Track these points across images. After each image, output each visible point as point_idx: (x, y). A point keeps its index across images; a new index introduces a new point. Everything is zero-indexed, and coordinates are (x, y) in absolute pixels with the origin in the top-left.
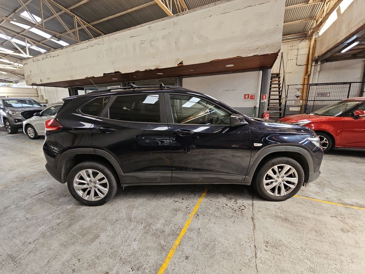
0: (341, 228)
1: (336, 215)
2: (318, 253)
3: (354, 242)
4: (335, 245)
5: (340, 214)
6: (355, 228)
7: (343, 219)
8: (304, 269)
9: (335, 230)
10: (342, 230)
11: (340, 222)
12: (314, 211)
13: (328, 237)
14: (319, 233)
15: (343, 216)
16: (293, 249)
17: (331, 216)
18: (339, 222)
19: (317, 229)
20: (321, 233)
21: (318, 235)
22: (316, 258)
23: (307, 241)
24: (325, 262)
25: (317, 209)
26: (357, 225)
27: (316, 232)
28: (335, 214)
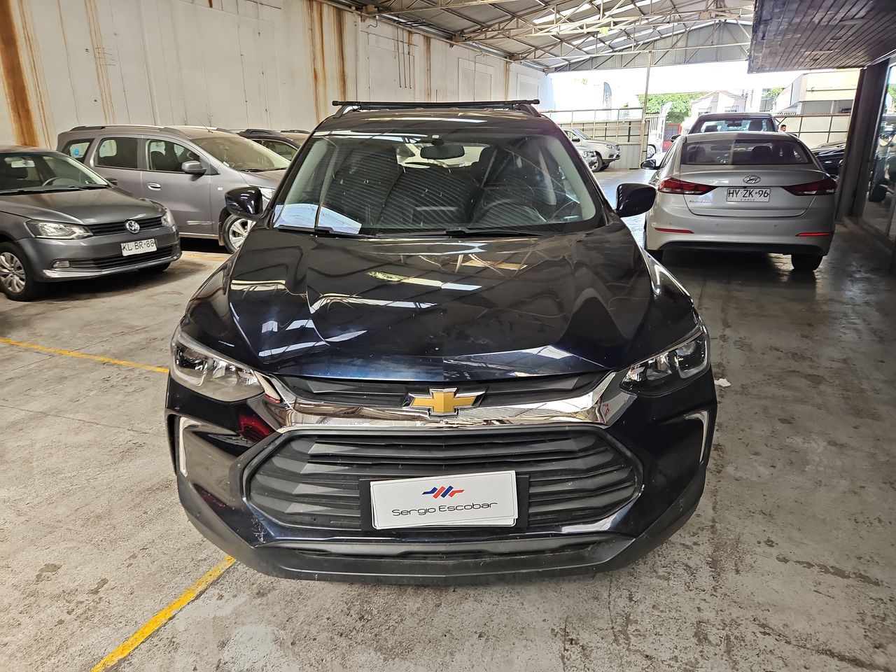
0: (60, 572)
1: (96, 597)
2: (66, 494)
3: (14, 565)
4: (49, 526)
5: (90, 613)
6: (27, 602)
7: (73, 605)
8: (68, 465)
9: (68, 553)
10: (55, 568)
11: (73, 586)
12: (149, 555)
13: (71, 527)
14: (92, 519)
15: (80, 611)
16: (104, 468)
17: (104, 582)
18: (76, 584)
19: (103, 522)
20: (89, 523)
21: (92, 515)
22: (63, 487)
23: (98, 492)
24: (47, 494)
25: (154, 568)
26: (25, 619)
27: (99, 517)
28: (100, 599)
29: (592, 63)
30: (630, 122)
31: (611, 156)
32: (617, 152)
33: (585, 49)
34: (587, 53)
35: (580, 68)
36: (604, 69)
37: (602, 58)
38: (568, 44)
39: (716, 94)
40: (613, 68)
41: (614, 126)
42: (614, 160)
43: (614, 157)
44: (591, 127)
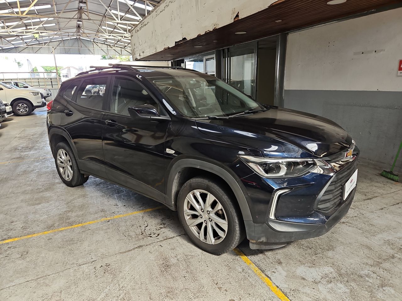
29: (15, 50)
30: (51, 79)
31: (48, 94)
32: (50, 93)
33: (12, 43)
34: (13, 44)
35: (9, 51)
36: (24, 53)
37: (21, 48)
38: (4, 39)
39: (69, 68)
40: (29, 53)
41: (43, 80)
42: (49, 96)
43: (50, 95)
44: (30, 80)
